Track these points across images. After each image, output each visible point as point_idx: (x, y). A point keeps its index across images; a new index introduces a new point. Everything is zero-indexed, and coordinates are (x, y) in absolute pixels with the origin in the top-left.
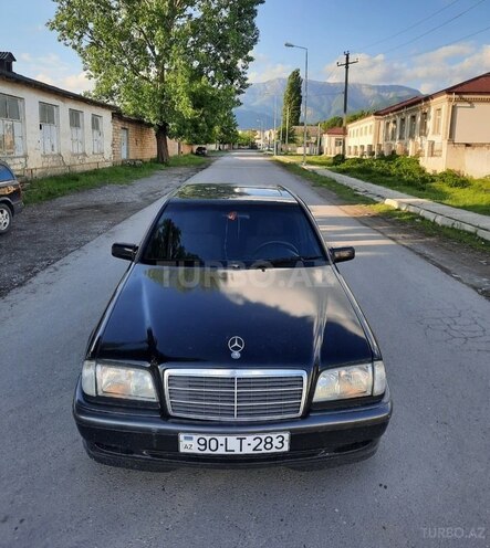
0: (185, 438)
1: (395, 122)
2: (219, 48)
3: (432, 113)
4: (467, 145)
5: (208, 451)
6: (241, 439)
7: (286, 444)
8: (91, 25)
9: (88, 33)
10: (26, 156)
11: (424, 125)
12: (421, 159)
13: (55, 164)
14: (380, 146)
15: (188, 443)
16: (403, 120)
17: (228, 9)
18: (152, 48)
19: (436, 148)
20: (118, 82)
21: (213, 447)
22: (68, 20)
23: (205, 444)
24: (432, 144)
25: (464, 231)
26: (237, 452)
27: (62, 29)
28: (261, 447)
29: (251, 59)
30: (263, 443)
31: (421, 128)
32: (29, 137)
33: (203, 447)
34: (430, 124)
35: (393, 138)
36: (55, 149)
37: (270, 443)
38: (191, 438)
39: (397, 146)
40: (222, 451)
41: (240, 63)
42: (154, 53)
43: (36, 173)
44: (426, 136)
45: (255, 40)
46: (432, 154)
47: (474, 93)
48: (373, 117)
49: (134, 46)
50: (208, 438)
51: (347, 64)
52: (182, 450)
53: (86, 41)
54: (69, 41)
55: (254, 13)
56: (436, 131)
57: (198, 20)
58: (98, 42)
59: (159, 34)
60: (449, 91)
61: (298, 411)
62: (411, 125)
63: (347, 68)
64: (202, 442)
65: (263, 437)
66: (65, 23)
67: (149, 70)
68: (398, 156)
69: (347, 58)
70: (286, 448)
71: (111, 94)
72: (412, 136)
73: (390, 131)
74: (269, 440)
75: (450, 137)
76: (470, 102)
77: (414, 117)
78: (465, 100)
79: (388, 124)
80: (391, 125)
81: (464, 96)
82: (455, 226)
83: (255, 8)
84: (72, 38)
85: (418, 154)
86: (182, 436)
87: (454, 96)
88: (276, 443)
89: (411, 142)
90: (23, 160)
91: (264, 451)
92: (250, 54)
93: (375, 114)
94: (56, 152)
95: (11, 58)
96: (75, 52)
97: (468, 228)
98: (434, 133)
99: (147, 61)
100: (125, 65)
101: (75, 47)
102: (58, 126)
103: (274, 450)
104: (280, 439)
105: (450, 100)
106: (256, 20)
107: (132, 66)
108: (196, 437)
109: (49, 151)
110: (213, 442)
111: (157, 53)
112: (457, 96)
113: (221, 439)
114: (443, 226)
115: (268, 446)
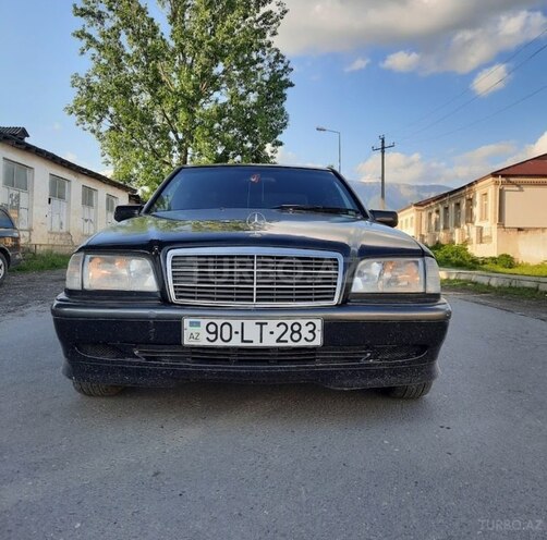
0: (192, 324)
1: (437, 212)
2: (246, 132)
3: (478, 199)
4: (519, 229)
5: (219, 343)
6: (261, 324)
7: (319, 334)
8: (111, 110)
9: (107, 116)
10: (30, 230)
11: (470, 213)
12: (469, 247)
13: (61, 243)
14: (422, 236)
15: (195, 330)
16: (446, 209)
17: (256, 94)
18: (175, 132)
19: (485, 234)
20: (137, 166)
21: (226, 337)
22: (87, 103)
23: (216, 333)
24: (481, 230)
25: (524, 288)
26: (256, 343)
27: (81, 113)
28: (287, 337)
29: (281, 144)
30: (290, 331)
31: (467, 215)
32: (36, 210)
33: (212, 337)
34: (476, 210)
35: (437, 229)
36: (64, 227)
37: (298, 332)
38: (198, 324)
39: (442, 236)
40: (236, 342)
41: (269, 148)
42: (177, 137)
43: (40, 250)
44: (472, 222)
45: (285, 124)
46: (481, 240)
47: (521, 176)
48: (413, 208)
49: (155, 130)
50: (219, 322)
51: (383, 148)
52: (187, 341)
53: (106, 125)
54: (87, 125)
55: (283, 97)
56: (484, 217)
57: (225, 105)
58: (118, 126)
59: (182, 115)
60: (495, 175)
61: (332, 299)
62: (456, 212)
63: (383, 152)
64: (212, 328)
65: (289, 323)
66: (84, 107)
67: (171, 156)
68: (443, 246)
69: (383, 142)
70: (318, 342)
71: (129, 178)
72: (457, 225)
73: (433, 222)
74: (296, 328)
75: (500, 220)
76: (518, 186)
77: (458, 205)
78: (513, 184)
79: (430, 214)
80: (434, 215)
81: (512, 179)
82: (513, 285)
83: (285, 91)
84: (91, 122)
85: (466, 243)
86: (186, 322)
87: (500, 179)
88: (305, 332)
89: (457, 231)
90: (27, 234)
91: (291, 344)
92: (279, 138)
93: (416, 205)
94: (64, 230)
95: (24, 133)
96: (93, 136)
97: (528, 284)
98: (481, 219)
99: (169, 145)
100: (146, 150)
101: (93, 131)
102: (69, 203)
103: (303, 343)
104: (311, 327)
105: (496, 183)
106: (286, 105)
107: (154, 151)
108: (204, 322)
109: (56, 228)
110: (226, 329)
111: (180, 136)
112: (504, 179)
113: (236, 324)
114: (499, 287)
115: (296, 336)
